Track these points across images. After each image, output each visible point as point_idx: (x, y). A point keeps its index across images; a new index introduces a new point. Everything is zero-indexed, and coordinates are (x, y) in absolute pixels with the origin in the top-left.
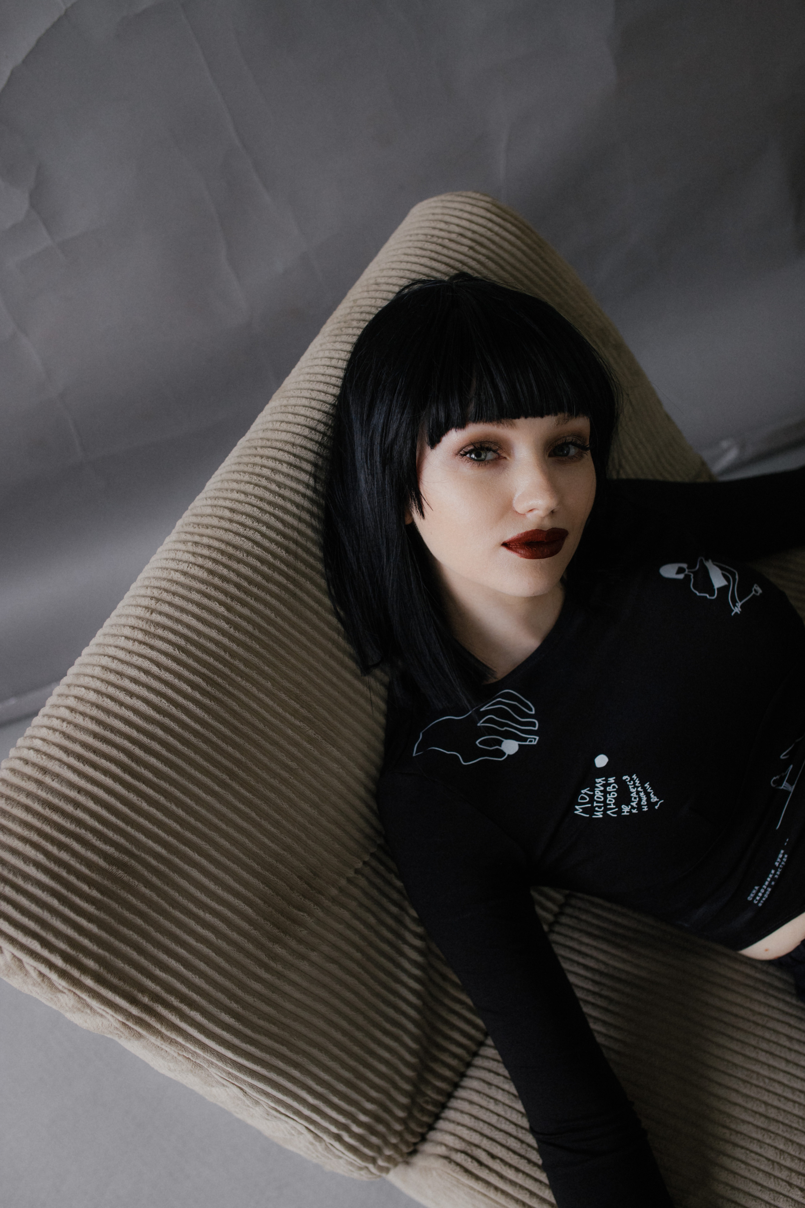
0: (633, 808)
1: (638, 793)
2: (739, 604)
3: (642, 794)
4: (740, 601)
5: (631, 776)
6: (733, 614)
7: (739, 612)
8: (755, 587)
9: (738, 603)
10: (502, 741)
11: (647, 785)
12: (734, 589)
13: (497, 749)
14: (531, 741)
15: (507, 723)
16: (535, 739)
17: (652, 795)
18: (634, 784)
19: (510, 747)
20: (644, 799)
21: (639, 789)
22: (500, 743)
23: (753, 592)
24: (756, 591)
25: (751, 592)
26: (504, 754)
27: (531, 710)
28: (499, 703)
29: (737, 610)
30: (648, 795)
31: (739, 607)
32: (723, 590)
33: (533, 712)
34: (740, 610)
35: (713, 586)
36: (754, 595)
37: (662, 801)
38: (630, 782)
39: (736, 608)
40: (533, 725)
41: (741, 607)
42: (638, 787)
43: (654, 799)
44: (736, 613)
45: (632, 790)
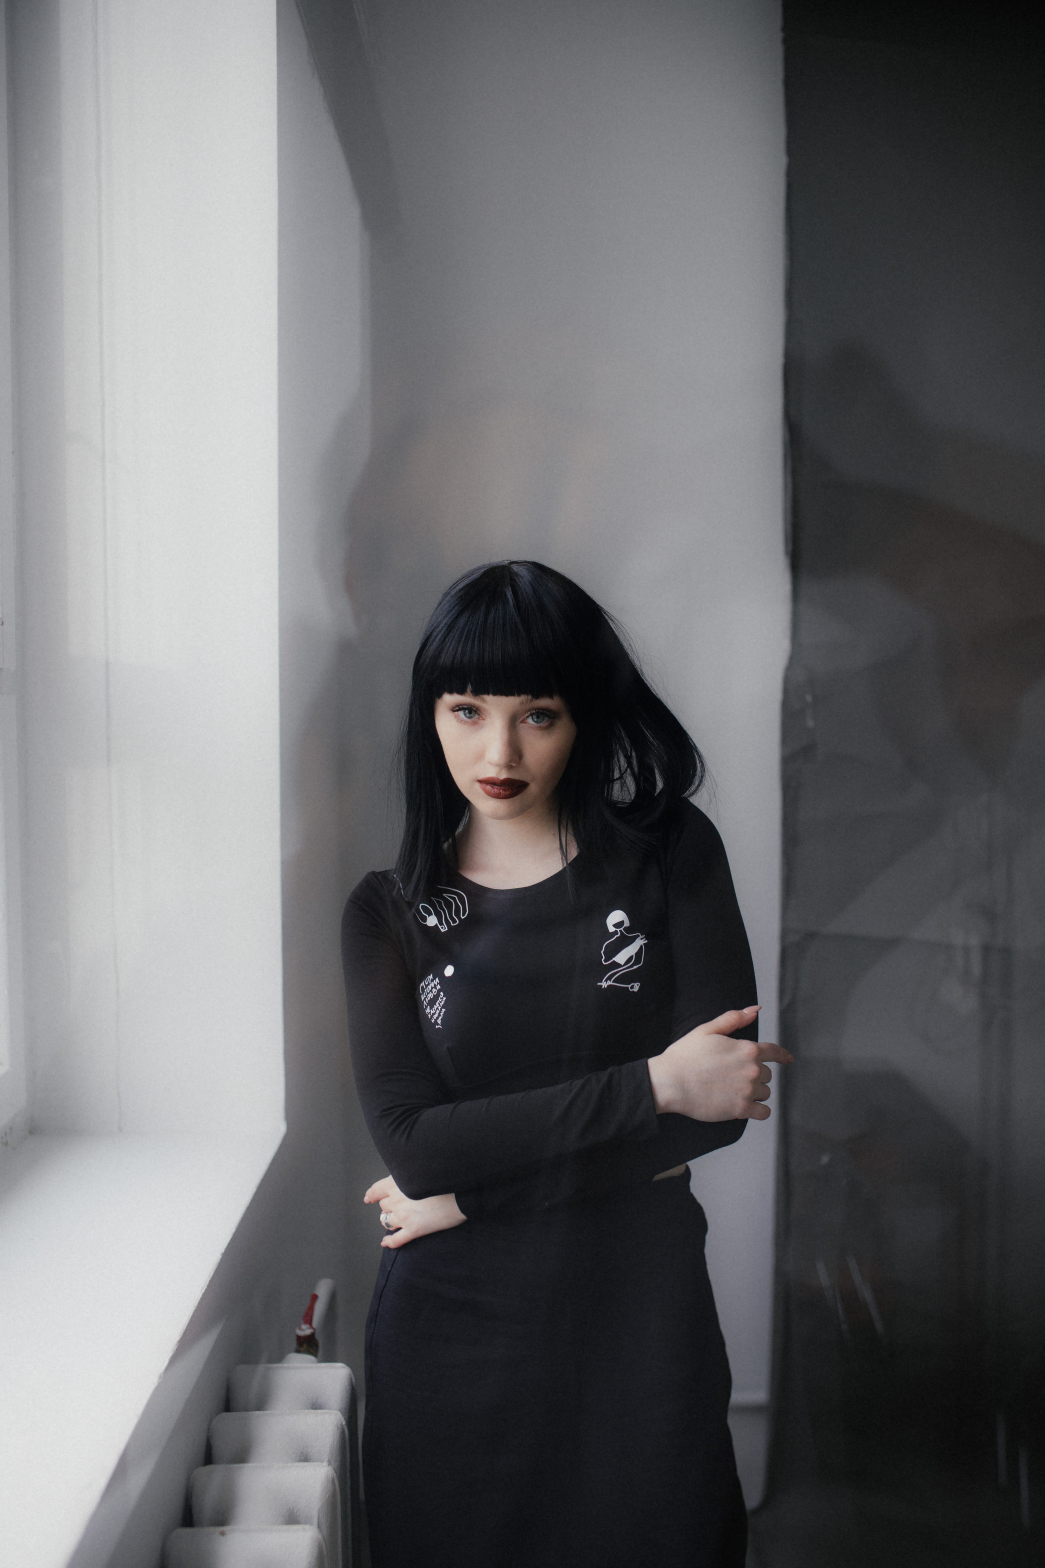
0: (430, 1013)
1: (437, 1009)
2: (610, 983)
3: (438, 1012)
4: (613, 982)
5: (444, 996)
6: (599, 984)
7: (603, 987)
8: (636, 985)
9: (610, 981)
10: (432, 915)
11: (444, 1010)
12: (620, 971)
13: (426, 917)
14: (442, 928)
15: (445, 910)
16: (445, 928)
17: (440, 1018)
18: (441, 1002)
19: (432, 921)
20: (436, 1016)
21: (440, 1008)
22: (430, 914)
23: (629, 986)
24: (632, 987)
25: (629, 984)
26: (425, 921)
27: (463, 915)
28: (454, 899)
29: (604, 985)
30: (439, 1015)
31: (608, 984)
32: (616, 965)
33: (463, 918)
34: (606, 987)
35: (614, 956)
36: (628, 987)
37: (441, 1027)
38: (441, 998)
39: (605, 982)
40: (454, 921)
41: (609, 986)
42: (440, 1006)
43: (439, 1021)
44: (602, 986)
45: (437, 1004)
